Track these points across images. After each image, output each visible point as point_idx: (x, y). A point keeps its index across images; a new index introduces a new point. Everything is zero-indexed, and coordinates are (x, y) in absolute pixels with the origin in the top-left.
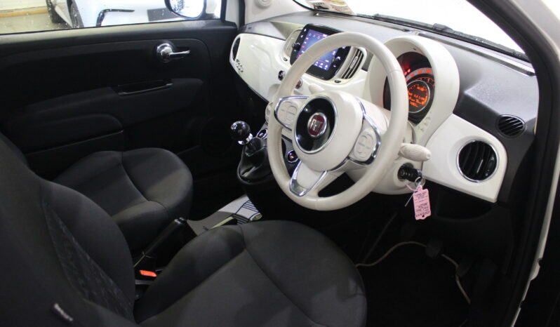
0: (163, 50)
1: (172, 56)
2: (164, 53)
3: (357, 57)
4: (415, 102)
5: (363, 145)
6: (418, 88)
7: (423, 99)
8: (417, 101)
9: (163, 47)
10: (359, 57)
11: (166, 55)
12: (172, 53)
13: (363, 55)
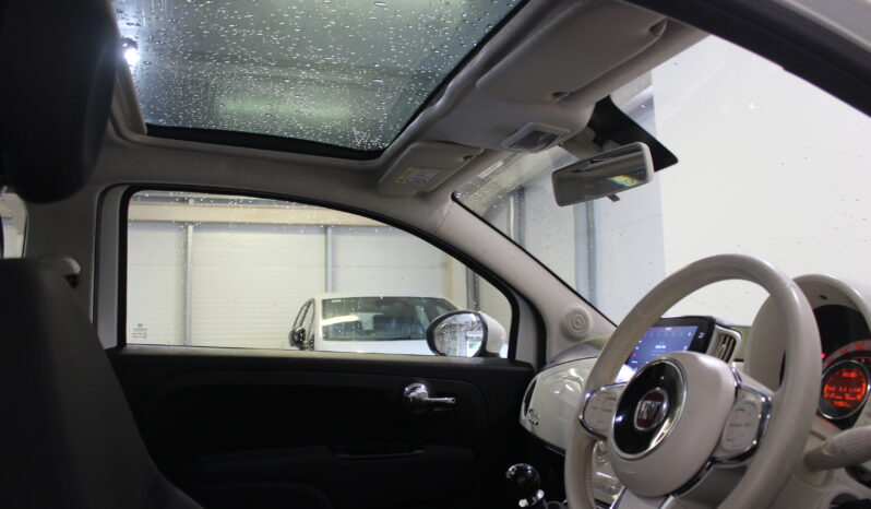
0: (413, 394)
1: (427, 401)
2: (414, 398)
3: (725, 346)
4: (844, 400)
5: (739, 425)
6: (845, 374)
7: (859, 390)
8: (847, 396)
9: (414, 389)
10: (728, 345)
11: (418, 402)
12: (427, 398)
13: (735, 343)
